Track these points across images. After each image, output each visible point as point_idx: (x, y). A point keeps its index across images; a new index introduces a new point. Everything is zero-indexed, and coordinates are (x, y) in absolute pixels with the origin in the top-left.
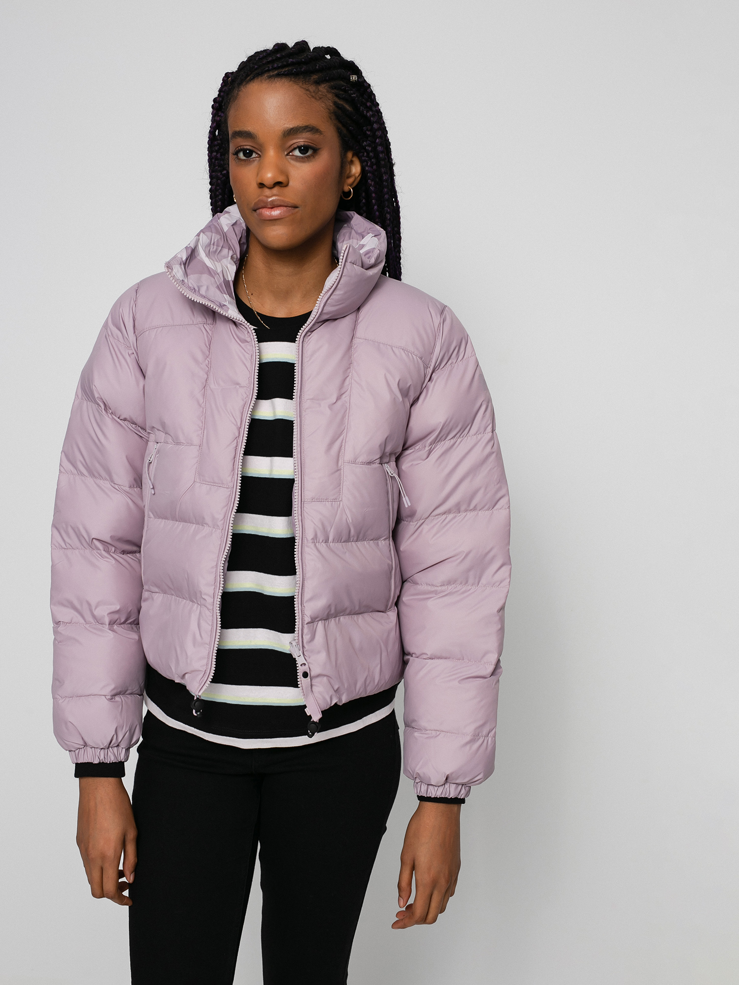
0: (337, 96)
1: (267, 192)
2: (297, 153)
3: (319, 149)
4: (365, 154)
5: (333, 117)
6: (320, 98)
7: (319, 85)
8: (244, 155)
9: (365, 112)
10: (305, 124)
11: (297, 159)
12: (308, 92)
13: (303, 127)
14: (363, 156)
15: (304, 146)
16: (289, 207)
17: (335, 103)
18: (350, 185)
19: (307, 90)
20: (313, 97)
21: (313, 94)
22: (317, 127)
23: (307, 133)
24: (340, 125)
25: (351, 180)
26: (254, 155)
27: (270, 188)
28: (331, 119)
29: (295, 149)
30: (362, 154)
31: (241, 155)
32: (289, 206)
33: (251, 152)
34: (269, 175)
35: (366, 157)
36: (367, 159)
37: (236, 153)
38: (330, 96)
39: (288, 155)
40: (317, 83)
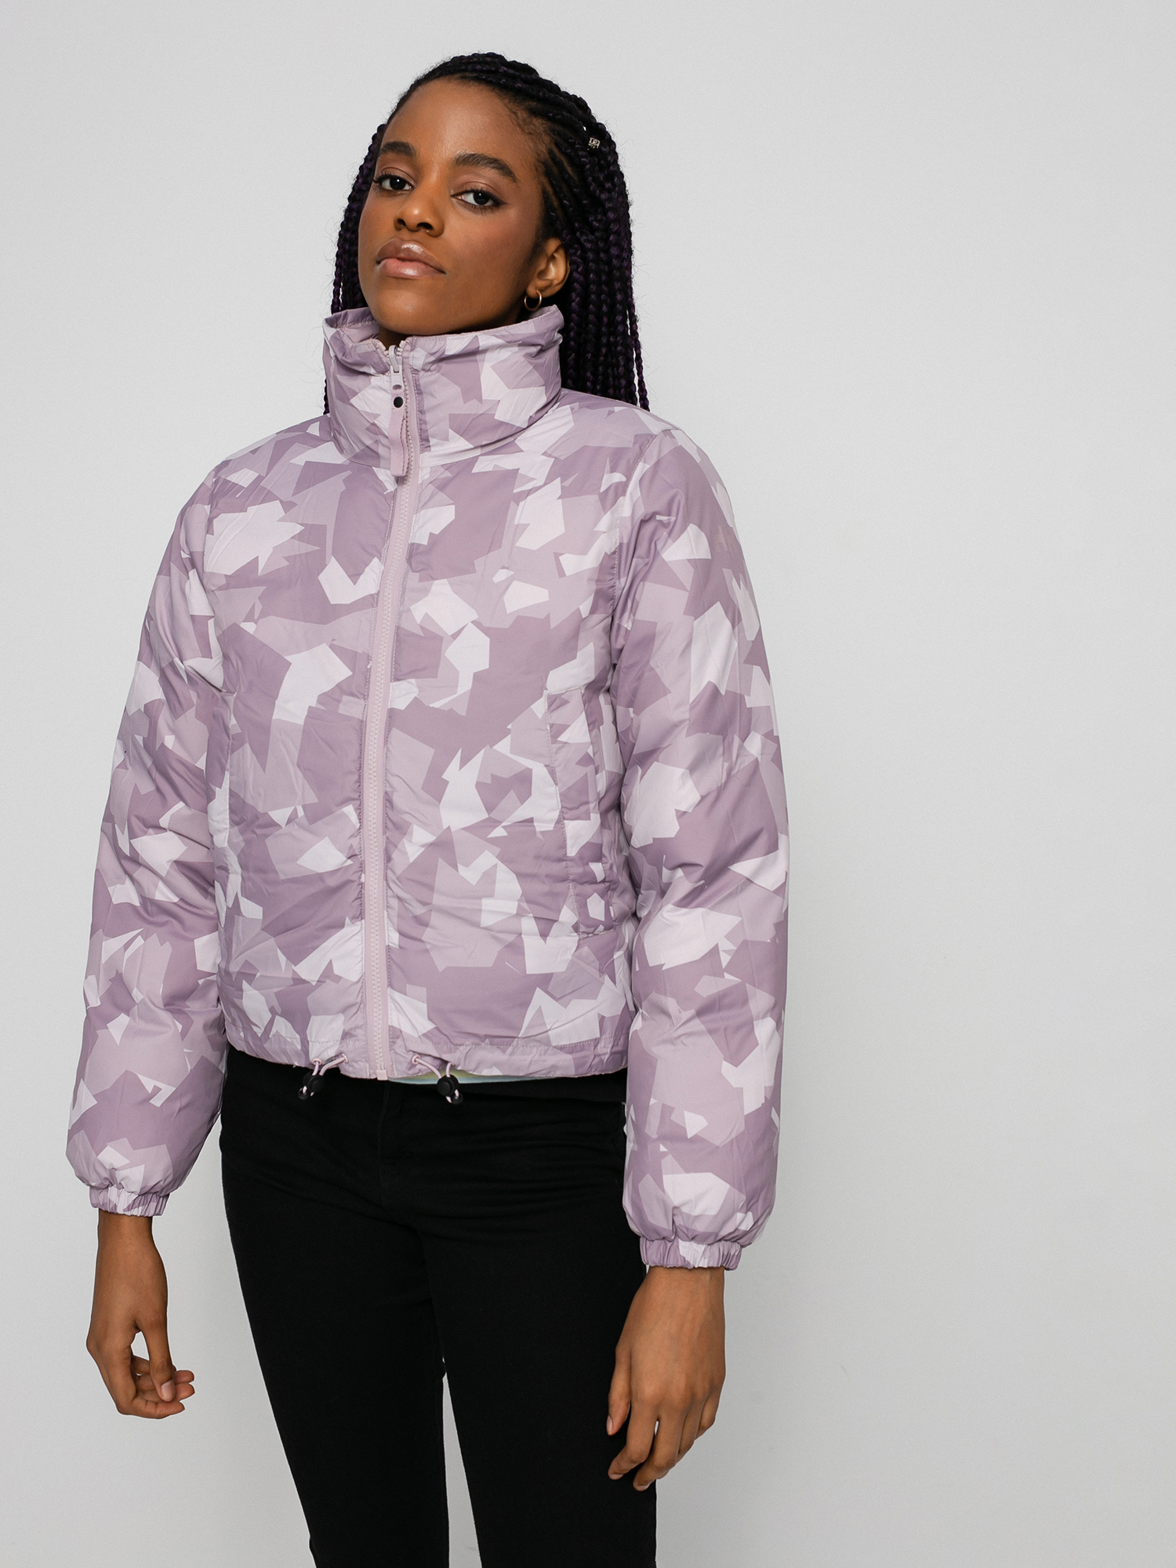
0: (557, 145)
1: (405, 234)
2: (470, 198)
3: (505, 203)
4: (579, 252)
5: (541, 169)
6: (530, 134)
7: (535, 117)
8: (392, 185)
9: (598, 192)
10: (494, 156)
11: (466, 204)
12: (514, 116)
13: (489, 158)
14: (575, 254)
15: (481, 192)
16: (431, 266)
17: (550, 152)
18: (542, 290)
19: (514, 113)
20: (519, 125)
21: (521, 122)
22: (512, 169)
23: (493, 171)
24: (549, 189)
25: (541, 283)
26: (407, 187)
27: (412, 231)
28: (536, 169)
29: (467, 192)
30: (573, 251)
31: (387, 184)
32: (432, 264)
33: (403, 182)
34: (416, 212)
35: (579, 257)
36: (579, 260)
37: (381, 180)
38: (547, 139)
39: (454, 196)
40: (533, 113)
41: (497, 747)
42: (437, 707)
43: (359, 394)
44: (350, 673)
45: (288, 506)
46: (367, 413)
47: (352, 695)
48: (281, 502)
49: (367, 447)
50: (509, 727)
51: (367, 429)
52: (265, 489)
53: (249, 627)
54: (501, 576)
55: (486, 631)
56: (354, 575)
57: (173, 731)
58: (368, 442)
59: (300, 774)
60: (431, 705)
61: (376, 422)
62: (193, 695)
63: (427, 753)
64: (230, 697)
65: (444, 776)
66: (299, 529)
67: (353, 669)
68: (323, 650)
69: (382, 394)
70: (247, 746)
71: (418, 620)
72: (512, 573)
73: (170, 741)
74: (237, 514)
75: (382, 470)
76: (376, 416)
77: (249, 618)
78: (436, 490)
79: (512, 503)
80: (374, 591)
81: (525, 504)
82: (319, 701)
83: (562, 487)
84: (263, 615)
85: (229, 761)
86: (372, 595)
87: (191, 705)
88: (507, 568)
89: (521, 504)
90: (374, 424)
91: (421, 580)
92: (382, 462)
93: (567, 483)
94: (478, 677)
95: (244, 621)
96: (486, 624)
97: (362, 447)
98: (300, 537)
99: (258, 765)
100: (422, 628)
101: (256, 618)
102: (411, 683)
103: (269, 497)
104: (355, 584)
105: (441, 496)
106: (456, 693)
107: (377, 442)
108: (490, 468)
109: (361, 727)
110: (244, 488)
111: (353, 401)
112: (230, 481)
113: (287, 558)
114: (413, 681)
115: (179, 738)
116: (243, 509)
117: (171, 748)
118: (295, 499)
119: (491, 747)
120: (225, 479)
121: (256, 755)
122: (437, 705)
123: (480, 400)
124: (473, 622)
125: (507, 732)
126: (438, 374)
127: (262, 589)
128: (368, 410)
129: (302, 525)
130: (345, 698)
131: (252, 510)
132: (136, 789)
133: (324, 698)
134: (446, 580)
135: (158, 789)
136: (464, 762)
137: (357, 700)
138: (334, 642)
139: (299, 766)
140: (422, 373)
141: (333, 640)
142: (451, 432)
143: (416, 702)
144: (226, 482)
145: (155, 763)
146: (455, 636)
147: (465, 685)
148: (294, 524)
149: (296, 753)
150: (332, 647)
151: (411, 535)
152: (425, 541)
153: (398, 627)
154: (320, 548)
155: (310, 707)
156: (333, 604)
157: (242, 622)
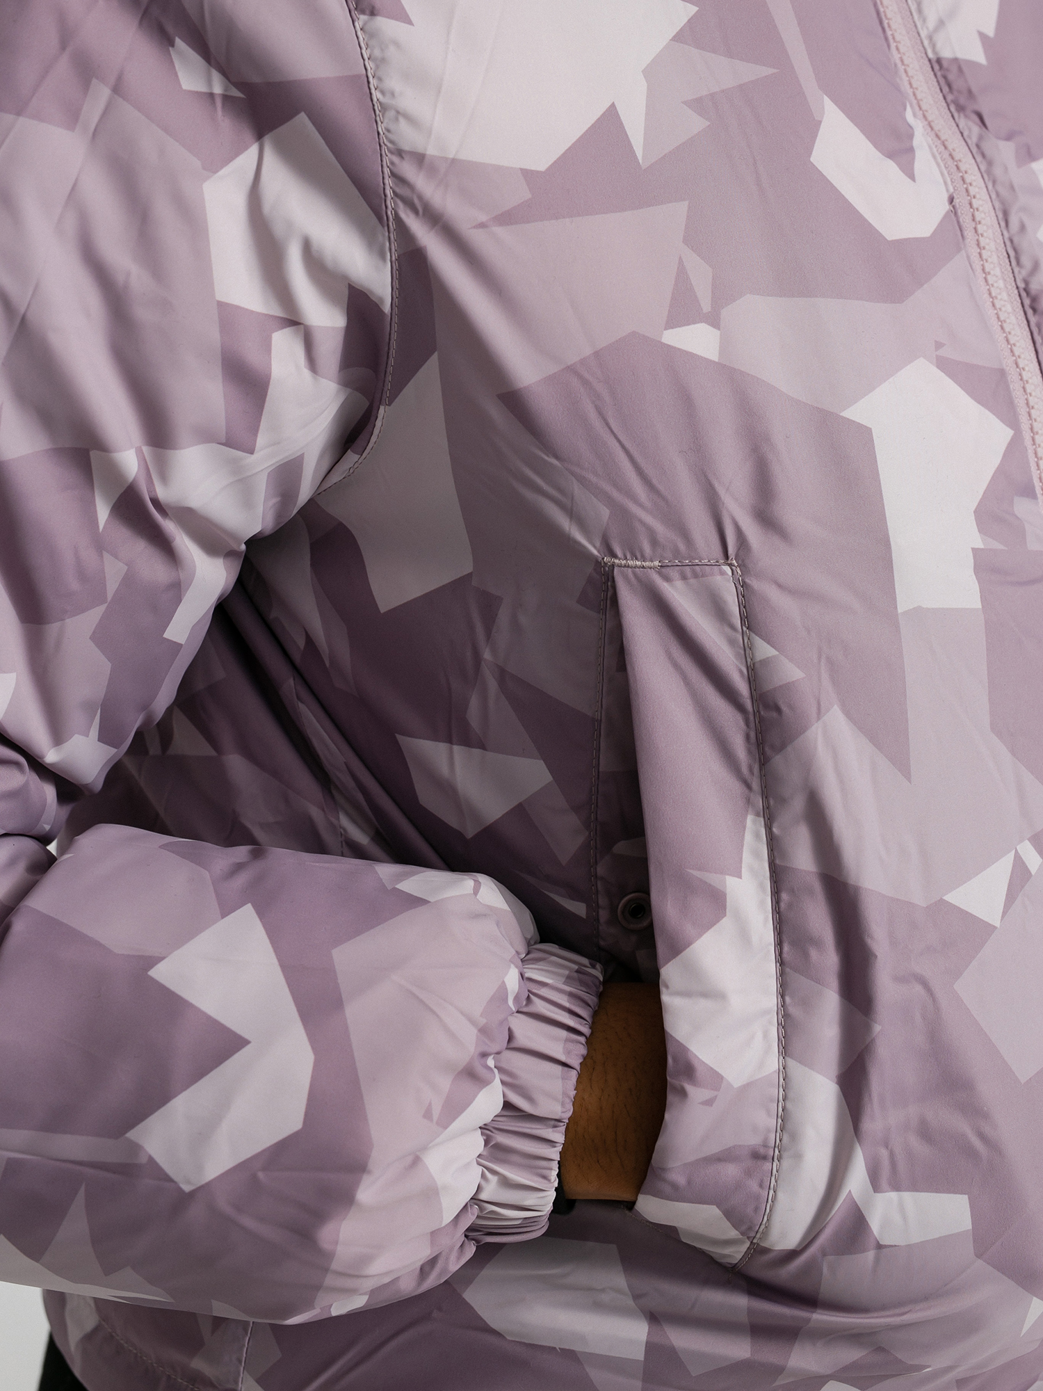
44: (1009, 433)
53: (698, 341)
56: (900, 152)
59: (1005, 753)
67: (1010, 419)
70: (837, 717)
77: (684, 309)
80: (946, 203)
82: (984, 530)
84: (724, 295)
95: (668, 326)
98: (696, 36)
99: (883, 763)
104: (914, 182)
121: (871, 738)
127: (681, 209)
133: (988, 516)
138: (941, 351)
141: (938, 345)
149: (981, 700)
150: (941, 365)
151: (924, 34)
152: (978, 55)
153: (1033, 292)
154: (775, 71)
155: (975, 551)
156: (894, 238)
157: (666, 329)
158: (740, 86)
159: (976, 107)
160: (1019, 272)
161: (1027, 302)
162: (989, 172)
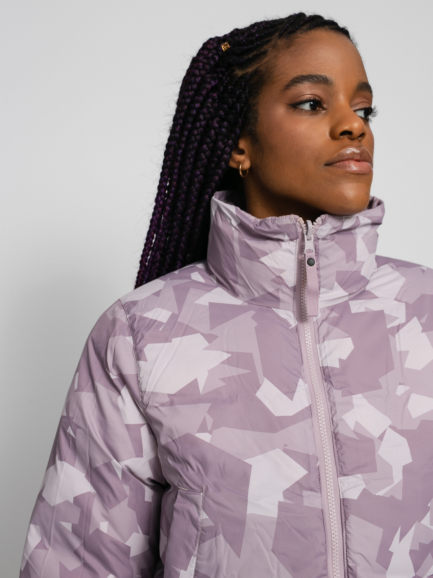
26: (319, 108)
27: (353, 139)
34: (356, 125)
41: (422, 522)
42: (381, 495)
43: (270, 255)
44: (306, 472)
45: (210, 338)
46: (275, 269)
47: (311, 490)
48: (202, 334)
49: (270, 294)
50: (429, 505)
51: (273, 280)
52: (183, 324)
53: (205, 437)
54: (401, 390)
55: (402, 433)
56: (290, 392)
57: (107, 518)
58: (271, 290)
59: (275, 559)
60: (377, 494)
61: (281, 275)
62: (126, 488)
63: (378, 532)
64: (198, 496)
65: (390, 549)
66: (226, 356)
67: (308, 469)
68: (277, 454)
69: (288, 255)
70: (221, 538)
71: (352, 426)
72: (408, 388)
73: (104, 527)
74: (162, 344)
75: (283, 311)
76: (282, 271)
77: (203, 429)
78: (331, 327)
79: (390, 336)
80: (307, 405)
81: (399, 336)
82: (285, 496)
83: (421, 324)
84: (215, 426)
85: (197, 548)
86: (306, 408)
87: (126, 496)
88: (403, 384)
89: (397, 335)
90: (280, 277)
91: (343, 395)
92: (281, 305)
93: (424, 320)
94: (406, 469)
95: (198, 432)
96: (399, 427)
97: (262, 293)
98: (228, 362)
99: (232, 551)
100: (355, 433)
101: (209, 428)
102: (357, 477)
103: (187, 331)
104: (292, 401)
105: (336, 331)
106: (393, 483)
107: (278, 290)
108: (362, 310)
109: (322, 515)
110: (164, 323)
111: (263, 259)
112: (147, 318)
113: (223, 380)
114: (359, 475)
115: (112, 524)
116: (167, 340)
117: (106, 533)
118: (214, 332)
119: (419, 522)
120: (141, 316)
121: (231, 544)
122: (381, 493)
123: (355, 261)
124: (390, 427)
125: (427, 510)
126: (333, 242)
127: (209, 405)
128: (276, 266)
129: (227, 352)
130: (305, 493)
131: (176, 341)
132: (62, 566)
133: (288, 493)
134: (360, 394)
135: (86, 565)
136: (402, 536)
137: (314, 493)
138: (286, 447)
139: (273, 551)
140: (320, 241)
141: (285, 445)
142: (336, 284)
143: (365, 493)
144: (142, 319)
145: (85, 545)
146: (381, 437)
147: (398, 477)
148: (219, 352)
149: (270, 542)
150: (286, 451)
151: (320, 360)
152: (337, 365)
153: (335, 433)
154: (251, 371)
155: (279, 502)
156: (277, 416)
157: (197, 433)
158: (239, 375)
159: (330, 380)
160: (333, 427)
161: (334, 436)
162: (329, 399)
